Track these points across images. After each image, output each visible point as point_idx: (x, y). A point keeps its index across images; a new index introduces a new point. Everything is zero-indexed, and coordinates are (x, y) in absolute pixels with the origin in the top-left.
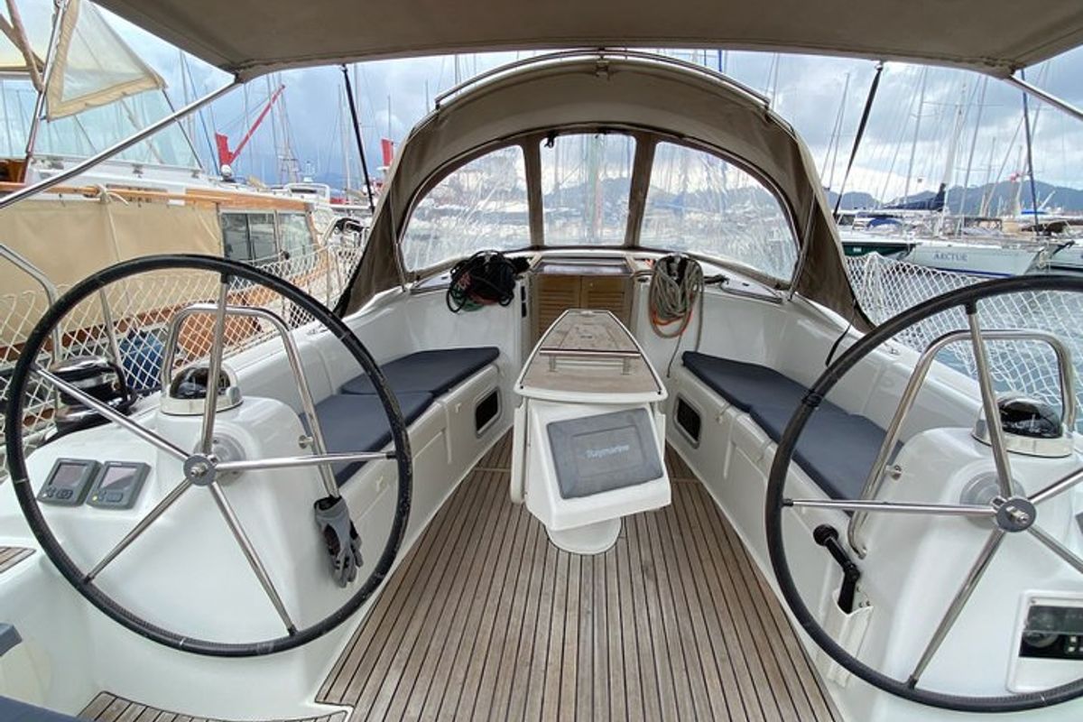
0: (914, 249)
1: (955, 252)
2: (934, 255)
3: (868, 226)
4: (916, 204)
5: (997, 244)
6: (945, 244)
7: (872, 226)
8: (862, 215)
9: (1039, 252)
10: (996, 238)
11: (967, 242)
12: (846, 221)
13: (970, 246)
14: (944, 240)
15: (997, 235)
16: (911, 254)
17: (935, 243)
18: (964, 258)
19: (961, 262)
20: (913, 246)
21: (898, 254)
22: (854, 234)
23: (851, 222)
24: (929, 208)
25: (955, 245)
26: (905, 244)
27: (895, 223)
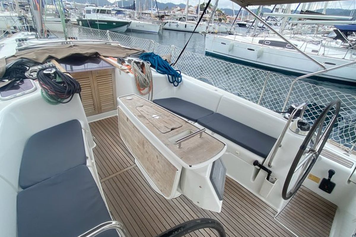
0: (131, 24)
1: (141, 24)
2: (136, 25)
3: (115, 14)
4: (128, 7)
5: (151, 22)
6: (138, 22)
7: (116, 14)
8: (113, 10)
9: (161, 25)
10: (150, 20)
11: (144, 21)
12: (109, 12)
13: (145, 23)
14: (138, 20)
15: (150, 19)
16: (131, 25)
17: (135, 21)
18: (143, 26)
19: (143, 28)
20: (130, 23)
21: (127, 25)
22: (112, 18)
23: (110, 13)
24: (132, 9)
25: (141, 22)
26: (128, 22)
27: (123, 13)
